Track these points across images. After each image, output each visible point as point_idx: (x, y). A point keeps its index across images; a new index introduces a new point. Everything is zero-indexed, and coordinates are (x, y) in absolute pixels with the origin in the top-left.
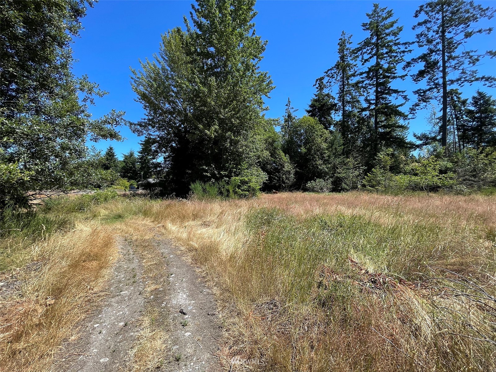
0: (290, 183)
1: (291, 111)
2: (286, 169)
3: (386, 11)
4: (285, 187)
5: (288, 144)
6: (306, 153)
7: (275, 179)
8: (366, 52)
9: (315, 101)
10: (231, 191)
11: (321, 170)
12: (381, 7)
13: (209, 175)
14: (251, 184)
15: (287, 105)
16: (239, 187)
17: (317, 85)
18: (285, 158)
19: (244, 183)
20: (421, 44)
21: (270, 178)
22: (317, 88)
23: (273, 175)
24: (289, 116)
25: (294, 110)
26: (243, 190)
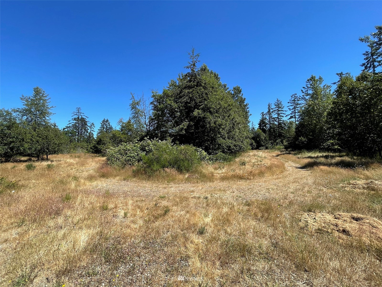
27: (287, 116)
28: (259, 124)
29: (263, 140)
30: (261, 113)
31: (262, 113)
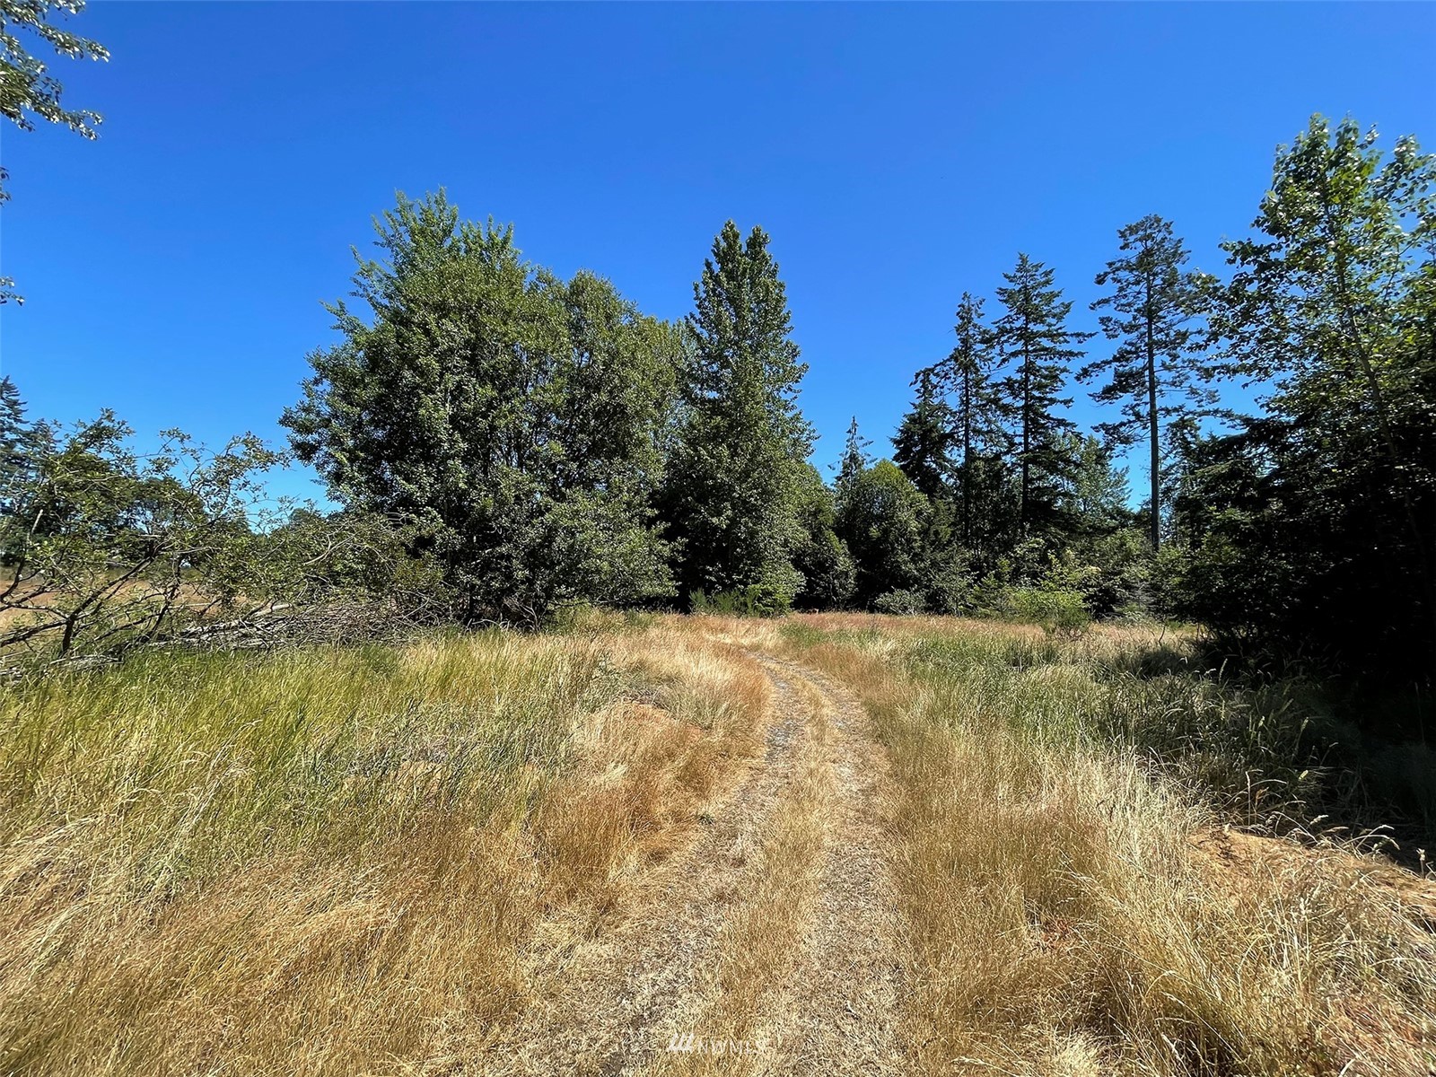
0: (848, 595)
1: (859, 443)
2: (839, 568)
3: (1041, 270)
4: (837, 603)
5: (847, 518)
6: (879, 538)
7: (818, 585)
8: (1006, 341)
9: (913, 420)
10: (749, 605)
11: (907, 573)
12: (1031, 261)
13: (713, 579)
14: (777, 596)
15: (849, 432)
16: (759, 600)
17: (919, 385)
18: (839, 547)
19: (767, 594)
20: (1110, 333)
21: (810, 585)
22: (918, 391)
23: (816, 578)
24: (853, 458)
25: (863, 442)
26: (765, 605)
27: (1085, 372)
28: (897, 442)
29: (909, 541)
30: (917, 375)
31: (921, 377)
